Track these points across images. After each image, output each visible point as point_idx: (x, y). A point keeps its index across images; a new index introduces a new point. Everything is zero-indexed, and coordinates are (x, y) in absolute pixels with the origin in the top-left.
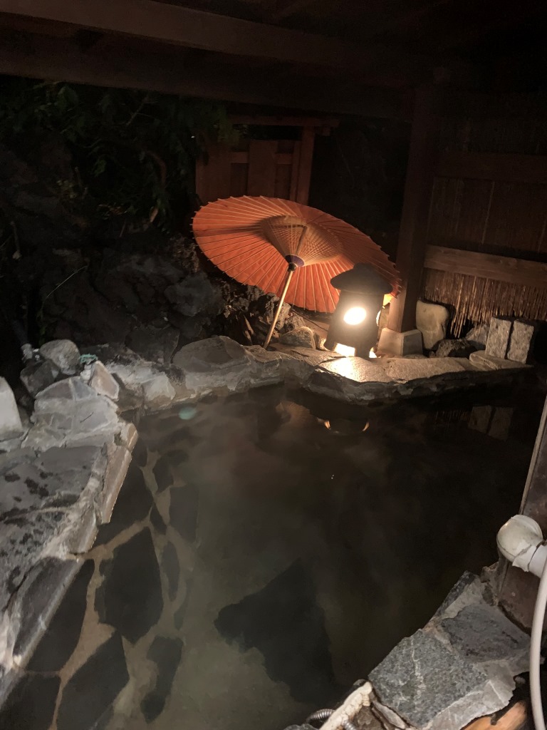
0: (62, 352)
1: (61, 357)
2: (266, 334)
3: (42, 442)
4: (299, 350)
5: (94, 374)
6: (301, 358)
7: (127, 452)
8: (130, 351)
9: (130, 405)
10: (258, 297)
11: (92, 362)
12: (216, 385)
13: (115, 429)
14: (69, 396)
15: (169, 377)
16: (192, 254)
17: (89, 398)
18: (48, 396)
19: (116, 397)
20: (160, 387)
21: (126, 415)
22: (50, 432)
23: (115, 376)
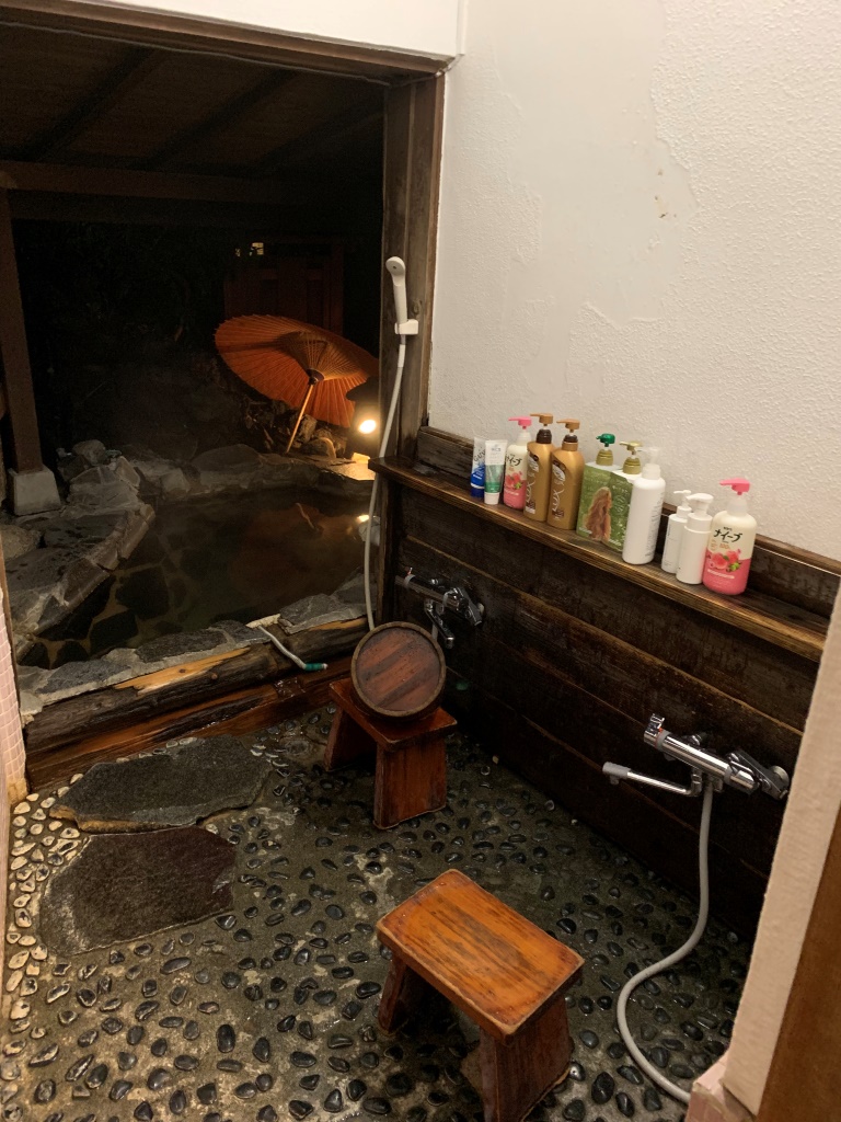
0: (91, 449)
1: (91, 453)
2: (286, 445)
3: (75, 513)
4: (313, 457)
5: (119, 466)
6: (313, 463)
7: (145, 523)
8: (150, 451)
9: (149, 492)
10: (283, 411)
11: (117, 457)
12: (229, 483)
13: (136, 507)
14: (99, 482)
15: (185, 473)
16: (212, 368)
17: (114, 482)
18: (80, 481)
19: (137, 485)
20: (176, 481)
21: (144, 498)
22: (83, 507)
23: (137, 470)
